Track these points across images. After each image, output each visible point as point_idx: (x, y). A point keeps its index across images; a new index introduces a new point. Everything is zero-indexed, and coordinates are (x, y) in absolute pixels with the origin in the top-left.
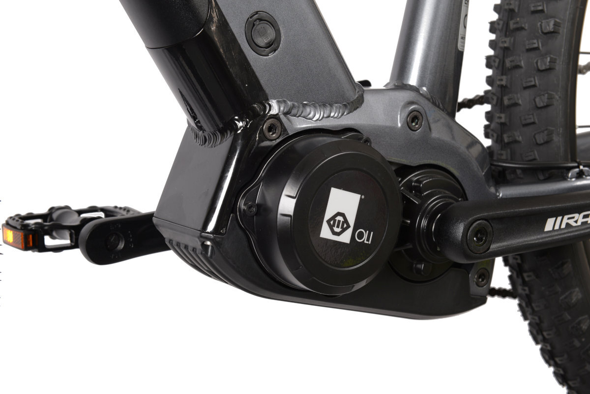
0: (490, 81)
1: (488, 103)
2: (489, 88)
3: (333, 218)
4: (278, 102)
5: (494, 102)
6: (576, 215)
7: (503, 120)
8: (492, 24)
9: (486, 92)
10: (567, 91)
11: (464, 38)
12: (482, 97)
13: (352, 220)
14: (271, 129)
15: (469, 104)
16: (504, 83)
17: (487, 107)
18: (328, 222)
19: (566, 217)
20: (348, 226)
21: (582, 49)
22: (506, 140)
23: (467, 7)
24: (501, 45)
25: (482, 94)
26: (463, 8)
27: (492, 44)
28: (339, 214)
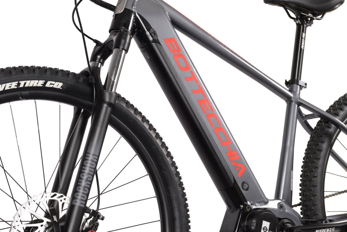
0: (301, 199)
1: (301, 205)
2: (301, 201)
3: (264, 228)
4: (249, 202)
5: (302, 204)
6: (323, 230)
7: (305, 209)
8: (300, 184)
9: (300, 202)
10: (321, 201)
11: (292, 187)
12: (299, 204)
13: (268, 229)
14: (248, 208)
15: (296, 206)
16: (304, 199)
17: (301, 206)
18: (263, 228)
19: (321, 230)
20: (267, 230)
21: (325, 191)
22: (306, 214)
23: (292, 180)
24: (302, 189)
25: (299, 203)
26: (291, 180)
27: (301, 190)
28: (265, 227)
